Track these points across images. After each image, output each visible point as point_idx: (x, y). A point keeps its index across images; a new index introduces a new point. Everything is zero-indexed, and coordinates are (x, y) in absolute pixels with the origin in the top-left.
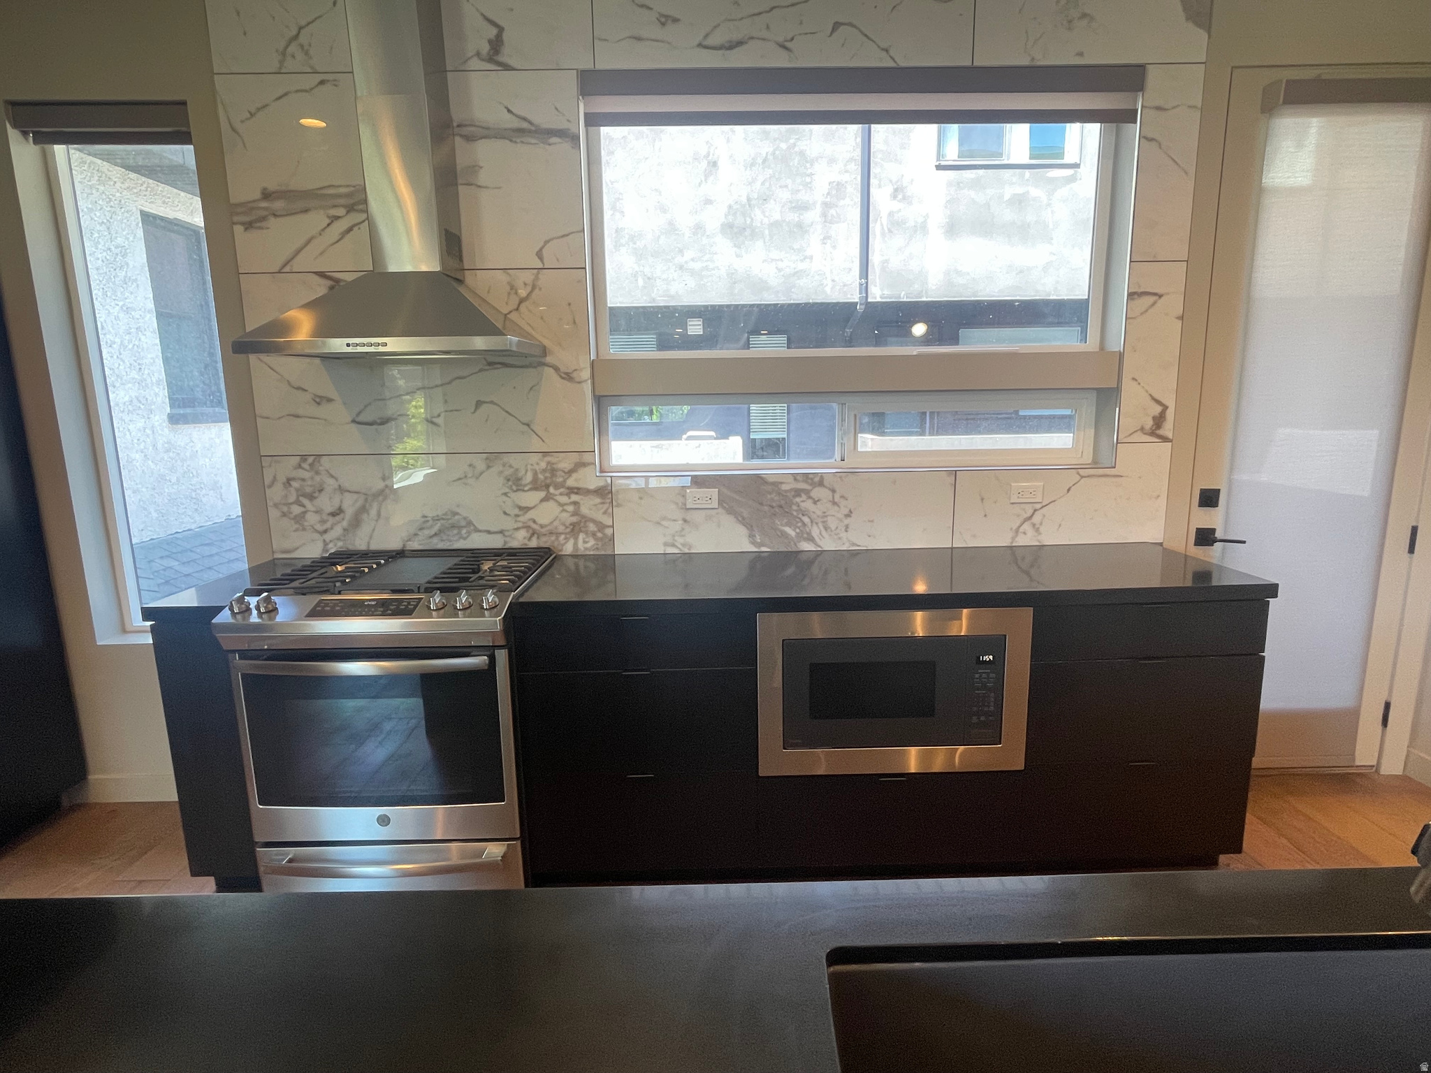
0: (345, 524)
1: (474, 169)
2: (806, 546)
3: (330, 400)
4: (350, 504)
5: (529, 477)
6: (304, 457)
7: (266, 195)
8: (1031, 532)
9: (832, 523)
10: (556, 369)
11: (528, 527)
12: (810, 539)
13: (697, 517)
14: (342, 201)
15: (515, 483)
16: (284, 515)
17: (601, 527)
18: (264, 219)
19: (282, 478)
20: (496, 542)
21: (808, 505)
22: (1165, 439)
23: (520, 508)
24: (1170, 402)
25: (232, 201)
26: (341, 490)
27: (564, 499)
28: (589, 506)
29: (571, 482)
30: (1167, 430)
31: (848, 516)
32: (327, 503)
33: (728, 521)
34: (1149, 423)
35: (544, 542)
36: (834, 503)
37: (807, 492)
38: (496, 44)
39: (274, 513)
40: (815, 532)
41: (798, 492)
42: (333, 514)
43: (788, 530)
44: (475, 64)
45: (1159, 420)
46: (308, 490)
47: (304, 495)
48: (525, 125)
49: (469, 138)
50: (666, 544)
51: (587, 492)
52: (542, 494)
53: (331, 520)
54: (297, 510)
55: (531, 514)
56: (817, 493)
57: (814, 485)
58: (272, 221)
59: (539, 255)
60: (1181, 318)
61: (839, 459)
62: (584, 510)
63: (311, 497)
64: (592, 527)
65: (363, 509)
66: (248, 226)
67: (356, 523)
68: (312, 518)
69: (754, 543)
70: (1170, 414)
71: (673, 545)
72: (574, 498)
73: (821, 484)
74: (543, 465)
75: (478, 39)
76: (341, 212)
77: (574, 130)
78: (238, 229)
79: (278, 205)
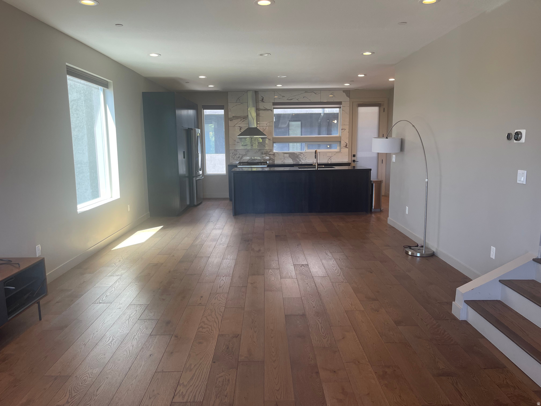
0: (240, 159)
1: (259, 114)
2: (300, 162)
3: (239, 142)
4: (241, 156)
5: (264, 153)
6: (235, 150)
7: (233, 117)
8: (330, 160)
9: (304, 159)
10: (268, 139)
11: (263, 159)
12: (301, 161)
13: (286, 158)
14: (242, 118)
15: (262, 153)
16: (232, 157)
17: (273, 159)
18: (233, 120)
19: (232, 153)
20: (259, 161)
21: (300, 156)
22: (347, 148)
23: (263, 157)
24: (348, 143)
25: (229, 117)
26: (240, 154)
27: (268, 156)
28: (272, 157)
29: (269, 153)
30: (348, 147)
31: (306, 158)
32: (237, 156)
33: (290, 159)
34: (345, 146)
35: (266, 161)
36: (304, 156)
37: (300, 155)
38: (263, 99)
39: (230, 157)
40: (301, 160)
41: (299, 155)
42: (238, 157)
43: (298, 160)
44: (260, 102)
45: (346, 145)
46: (235, 154)
47: (235, 155)
48: (266, 109)
49: (259, 110)
50: (282, 162)
51: (272, 155)
52: (266, 155)
53: (238, 158)
54: (233, 157)
55: (264, 158)
56: (302, 155)
57: (301, 154)
58: (234, 120)
59: (267, 124)
60: (348, 132)
61: (305, 150)
62: (271, 157)
63: (236, 155)
64: (272, 159)
65: (242, 157)
66: (231, 121)
67: (241, 158)
68: (235, 158)
69: (293, 162)
70: (348, 144)
71: (283, 162)
72: (270, 155)
73: (302, 154)
74: (266, 151)
75: (260, 99)
76: (242, 119)
77: (272, 109)
78: (229, 121)
79: (235, 118)
